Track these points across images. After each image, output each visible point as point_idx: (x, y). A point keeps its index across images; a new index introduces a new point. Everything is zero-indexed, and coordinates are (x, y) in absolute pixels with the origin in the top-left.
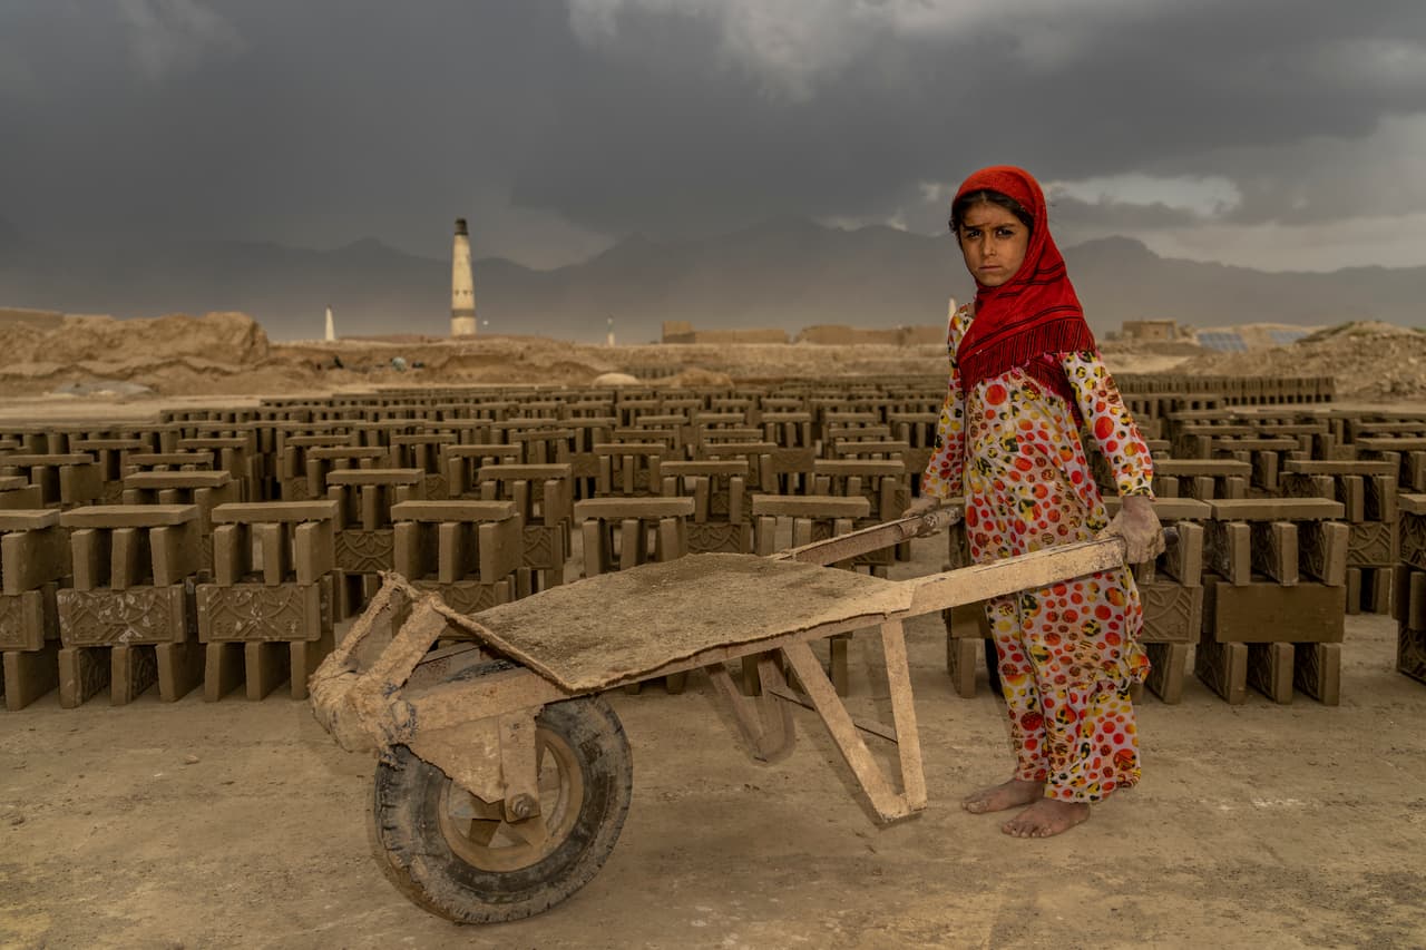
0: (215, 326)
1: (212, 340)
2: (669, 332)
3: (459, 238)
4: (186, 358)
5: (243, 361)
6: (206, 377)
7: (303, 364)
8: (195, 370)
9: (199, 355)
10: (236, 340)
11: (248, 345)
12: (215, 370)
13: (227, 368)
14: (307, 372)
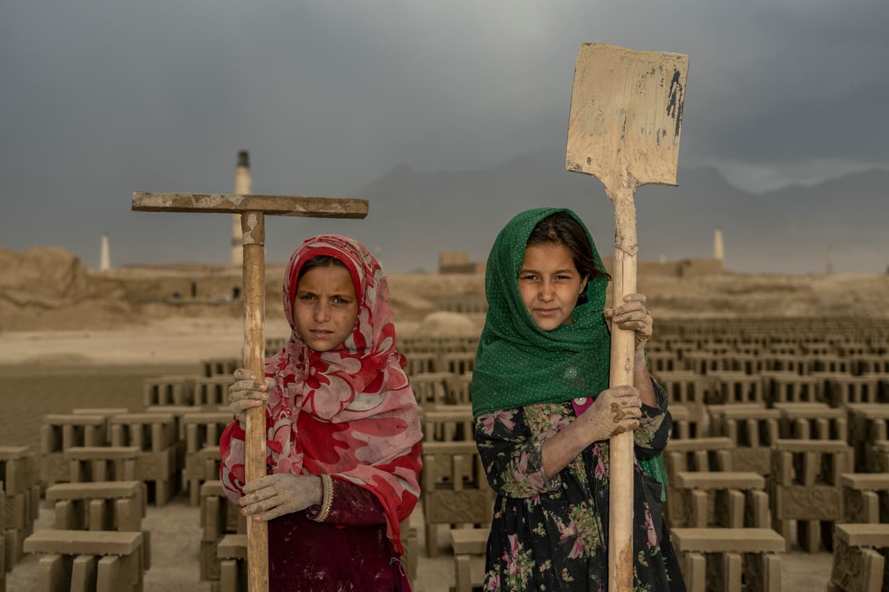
0: (37, 261)
1: (33, 274)
2: (448, 261)
3: (242, 170)
4: (10, 293)
5: (64, 295)
6: (29, 312)
7: (123, 298)
8: (19, 304)
9: (22, 288)
10: (59, 274)
11: (69, 279)
12: (37, 304)
13: (49, 302)
14: (125, 306)
